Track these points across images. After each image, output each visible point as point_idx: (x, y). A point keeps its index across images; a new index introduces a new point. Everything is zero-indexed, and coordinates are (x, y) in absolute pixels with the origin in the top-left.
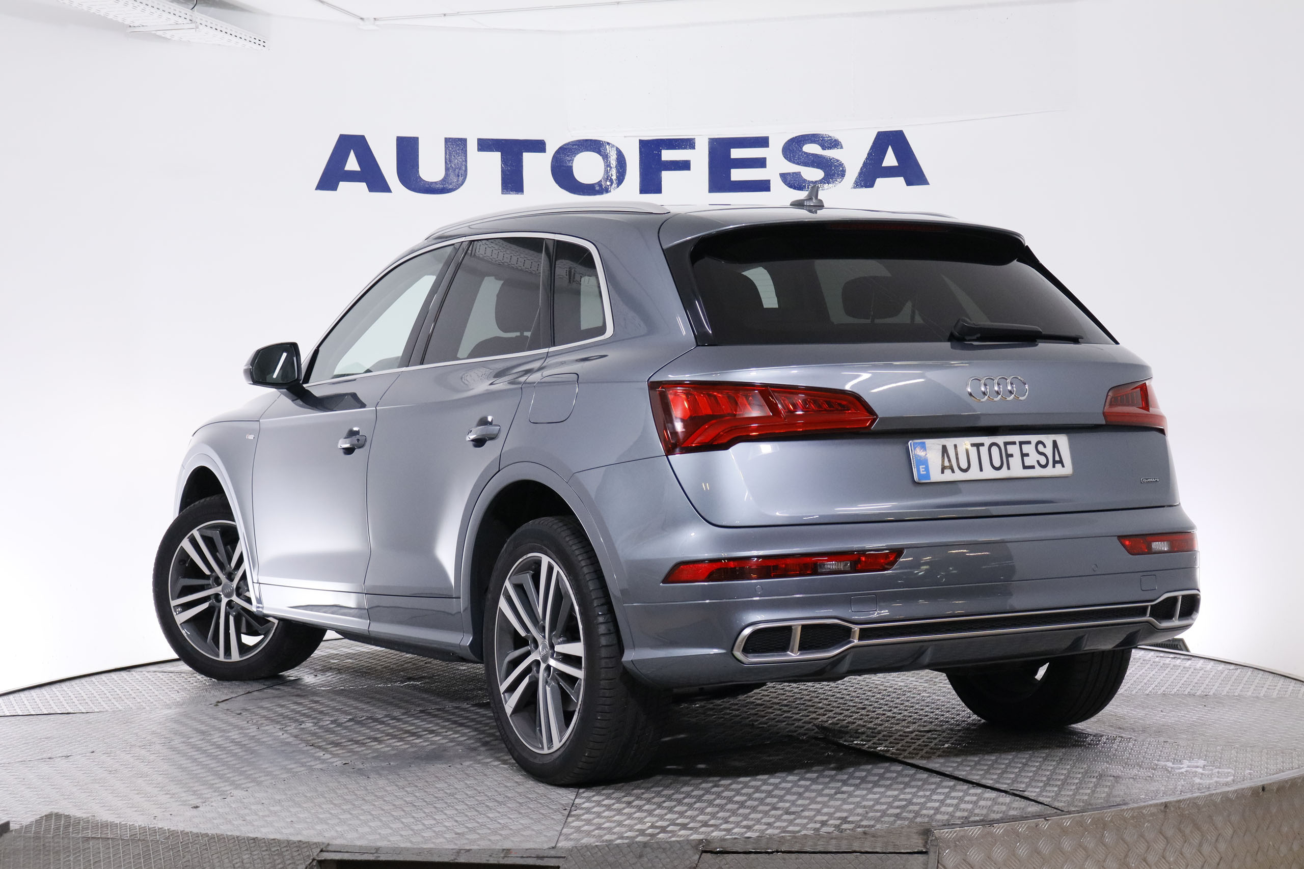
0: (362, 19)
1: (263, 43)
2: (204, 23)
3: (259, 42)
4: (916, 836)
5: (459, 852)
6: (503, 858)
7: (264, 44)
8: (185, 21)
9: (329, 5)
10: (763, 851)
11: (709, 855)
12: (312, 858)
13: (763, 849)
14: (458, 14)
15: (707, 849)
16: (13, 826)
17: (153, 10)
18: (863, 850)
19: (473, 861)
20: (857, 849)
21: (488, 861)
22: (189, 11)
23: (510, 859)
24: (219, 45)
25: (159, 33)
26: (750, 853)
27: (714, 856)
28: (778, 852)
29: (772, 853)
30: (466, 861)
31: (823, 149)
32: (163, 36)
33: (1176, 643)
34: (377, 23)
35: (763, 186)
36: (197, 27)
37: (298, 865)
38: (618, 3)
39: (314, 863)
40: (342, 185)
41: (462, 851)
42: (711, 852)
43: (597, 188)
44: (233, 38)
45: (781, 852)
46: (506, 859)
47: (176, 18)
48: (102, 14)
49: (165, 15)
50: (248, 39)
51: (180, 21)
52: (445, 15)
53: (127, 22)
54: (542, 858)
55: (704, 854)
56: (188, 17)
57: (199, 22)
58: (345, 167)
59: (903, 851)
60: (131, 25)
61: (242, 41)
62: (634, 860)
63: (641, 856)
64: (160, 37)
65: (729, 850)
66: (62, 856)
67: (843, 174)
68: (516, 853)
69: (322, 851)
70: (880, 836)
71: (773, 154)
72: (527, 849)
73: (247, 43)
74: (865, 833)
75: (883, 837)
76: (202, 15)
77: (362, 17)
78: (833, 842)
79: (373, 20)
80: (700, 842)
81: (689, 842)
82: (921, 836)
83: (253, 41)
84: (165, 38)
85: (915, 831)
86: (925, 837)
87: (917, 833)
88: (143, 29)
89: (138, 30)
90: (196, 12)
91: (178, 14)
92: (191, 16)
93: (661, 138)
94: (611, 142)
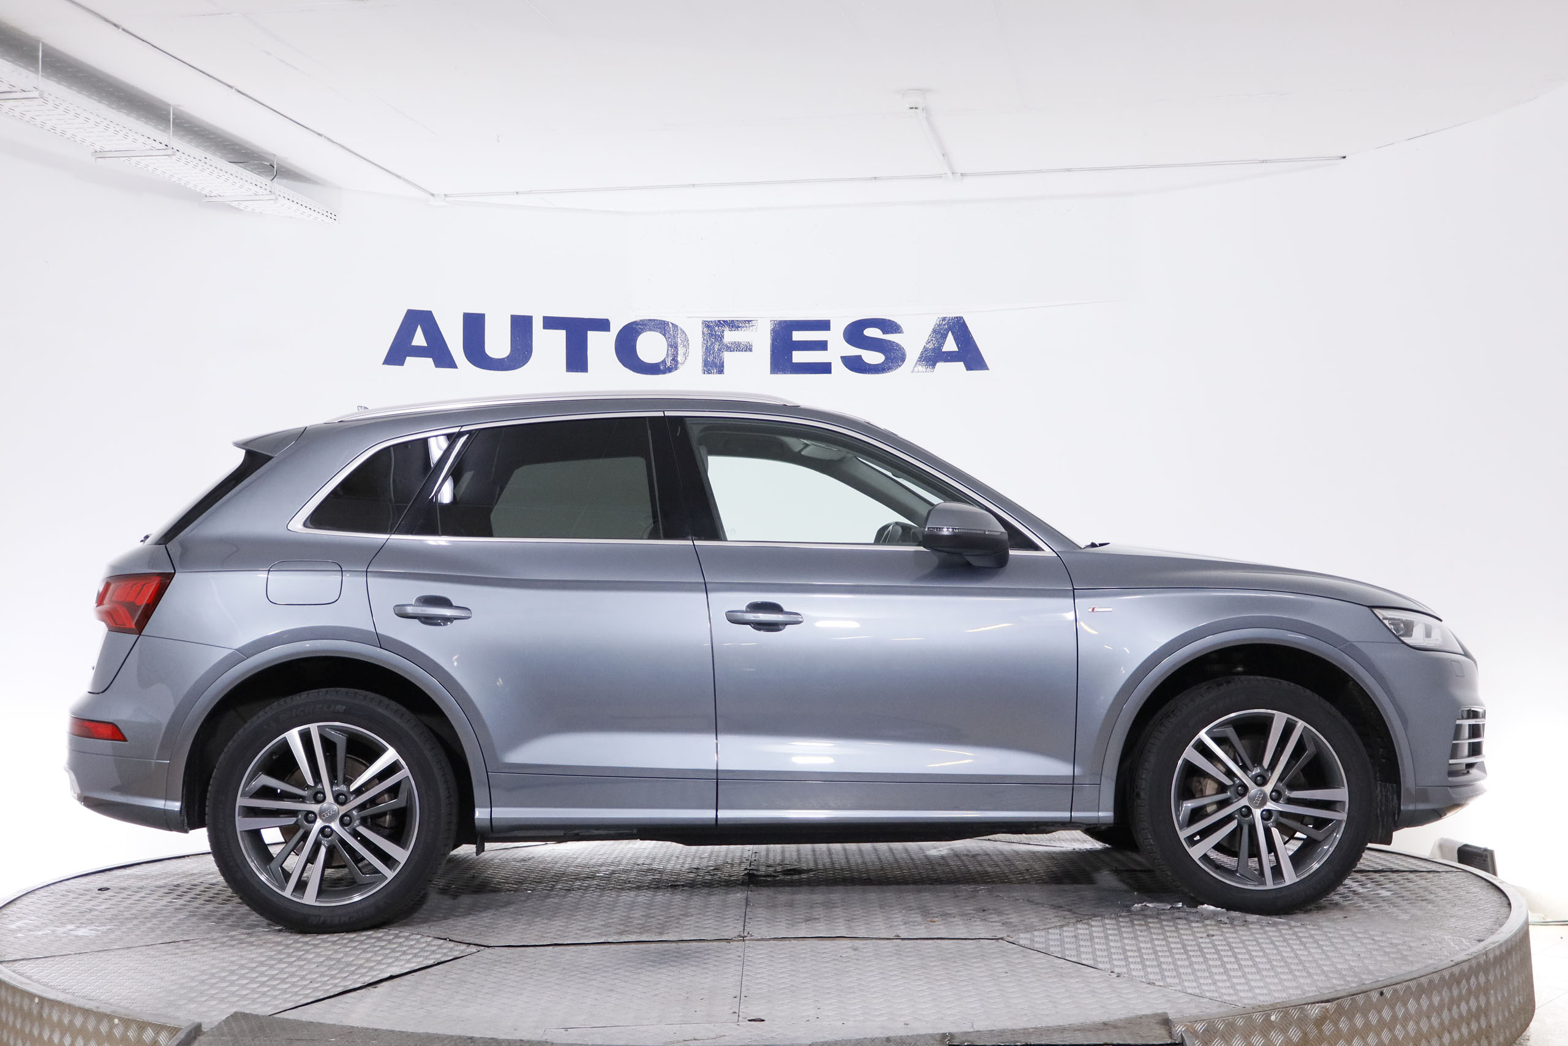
0: (432, 195)
1: (334, 217)
2: (282, 195)
3: (331, 216)
8: (265, 192)
14: (530, 192)
17: (236, 180)
22: (268, 183)
24: (289, 217)
25: (233, 204)
32: (237, 206)
34: (447, 199)
36: (277, 199)
44: (307, 211)
47: (257, 189)
48: (182, 183)
49: (247, 185)
50: (321, 212)
51: (260, 191)
52: (517, 193)
53: (206, 192)
56: (268, 189)
57: (277, 193)
60: (208, 195)
61: (315, 214)
64: (232, 207)
73: (319, 215)
74: (1105, 1024)
75: (1125, 1028)
76: (280, 186)
77: (433, 193)
78: (1078, 1034)
79: (443, 196)
80: (944, 1036)
81: (932, 1036)
82: (1162, 1026)
83: (326, 214)
84: (238, 209)
85: (1156, 1021)
86: (1168, 1028)
87: (1157, 1023)
88: (218, 199)
89: (213, 200)
90: (275, 184)
91: (259, 185)
92: (271, 187)
93: (723, 319)
94: (674, 323)
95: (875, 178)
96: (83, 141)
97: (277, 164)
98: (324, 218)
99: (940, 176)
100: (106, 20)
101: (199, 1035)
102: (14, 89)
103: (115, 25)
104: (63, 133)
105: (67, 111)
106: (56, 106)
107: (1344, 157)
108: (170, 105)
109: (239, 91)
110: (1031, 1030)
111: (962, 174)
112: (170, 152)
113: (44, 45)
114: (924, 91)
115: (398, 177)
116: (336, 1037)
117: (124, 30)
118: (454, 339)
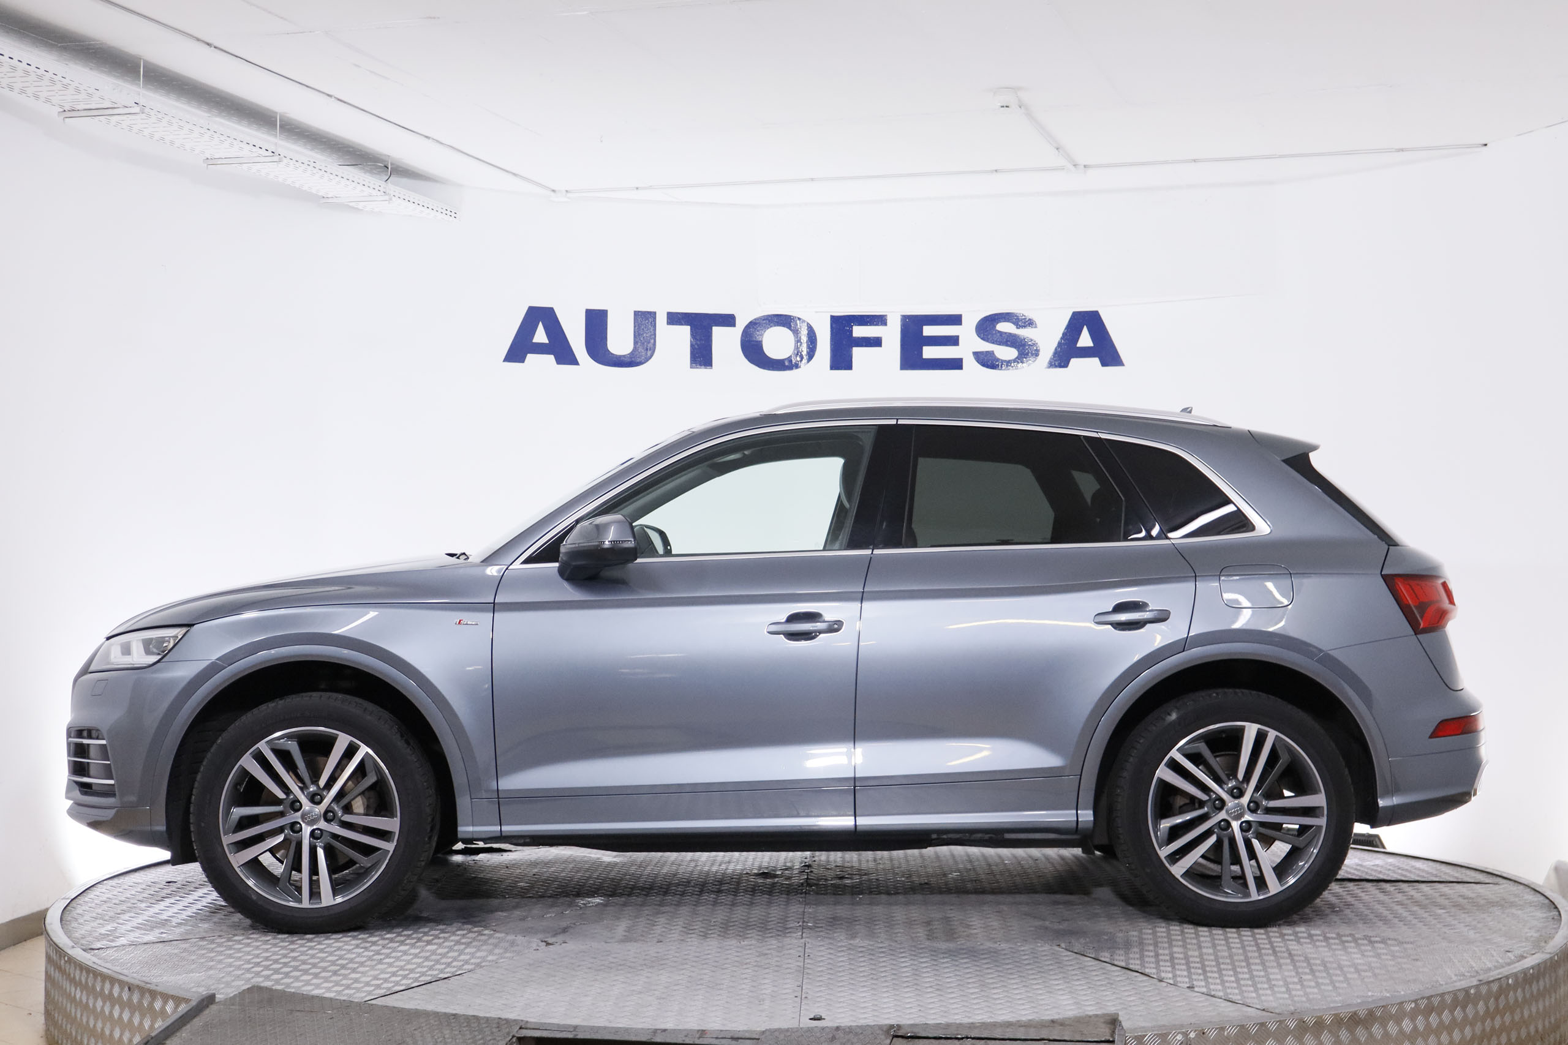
0: (554, 191)
2: (397, 195)
3: (451, 214)
4: (1103, 1026)
5: (655, 1031)
6: (699, 1038)
7: (455, 215)
8: (379, 193)
10: (953, 1037)
11: (900, 1039)
12: (511, 1035)
14: (650, 187)
15: (898, 1034)
16: (219, 997)
17: (348, 183)
18: (1051, 1038)
19: (669, 1040)
20: (1045, 1037)
22: (383, 184)
23: (705, 1039)
25: (351, 204)
26: (941, 1038)
28: (967, 1038)
29: (962, 1038)
31: (1017, 328)
32: (356, 207)
33: (1372, 839)
34: (569, 195)
35: (956, 364)
36: (391, 199)
37: (498, 1041)
38: (812, 180)
39: (514, 1039)
40: (530, 357)
41: (658, 1031)
42: (902, 1037)
43: (787, 364)
44: (425, 209)
45: (970, 1038)
46: (701, 1039)
47: (371, 191)
48: (297, 186)
49: (360, 187)
50: (440, 210)
51: (374, 193)
52: (637, 188)
53: (321, 194)
55: (895, 1039)
56: (382, 190)
57: (392, 193)
58: (532, 339)
59: (1090, 1040)
60: (325, 196)
61: (434, 213)
64: (352, 208)
65: (918, 1035)
66: (268, 1028)
67: (1036, 354)
68: (711, 1034)
69: (521, 1028)
70: (1068, 1025)
71: (966, 332)
72: (721, 1031)
73: (439, 214)
75: (1071, 1026)
76: (396, 187)
77: (554, 189)
78: (1022, 1029)
79: (565, 192)
80: (892, 1026)
81: (880, 1027)
82: (1109, 1026)
84: (357, 209)
85: (1102, 1020)
86: (1112, 1027)
87: (1104, 1022)
88: (335, 200)
89: (330, 200)
90: (390, 184)
91: (372, 186)
92: (384, 188)
93: (852, 314)
94: (800, 317)
95: (996, 171)
96: (193, 150)
97: (392, 164)
98: (443, 215)
99: (1062, 168)
100: (198, 40)
101: (213, 1003)
102: (116, 106)
103: (208, 44)
104: (172, 143)
105: (170, 123)
106: (160, 120)
107: (1486, 145)
108: (277, 113)
109: (339, 100)
111: (1085, 166)
112: (276, 158)
113: (146, 62)
114: (1015, 89)
115: (514, 174)
116: (333, 1009)
117: (215, 47)
118: (576, 336)
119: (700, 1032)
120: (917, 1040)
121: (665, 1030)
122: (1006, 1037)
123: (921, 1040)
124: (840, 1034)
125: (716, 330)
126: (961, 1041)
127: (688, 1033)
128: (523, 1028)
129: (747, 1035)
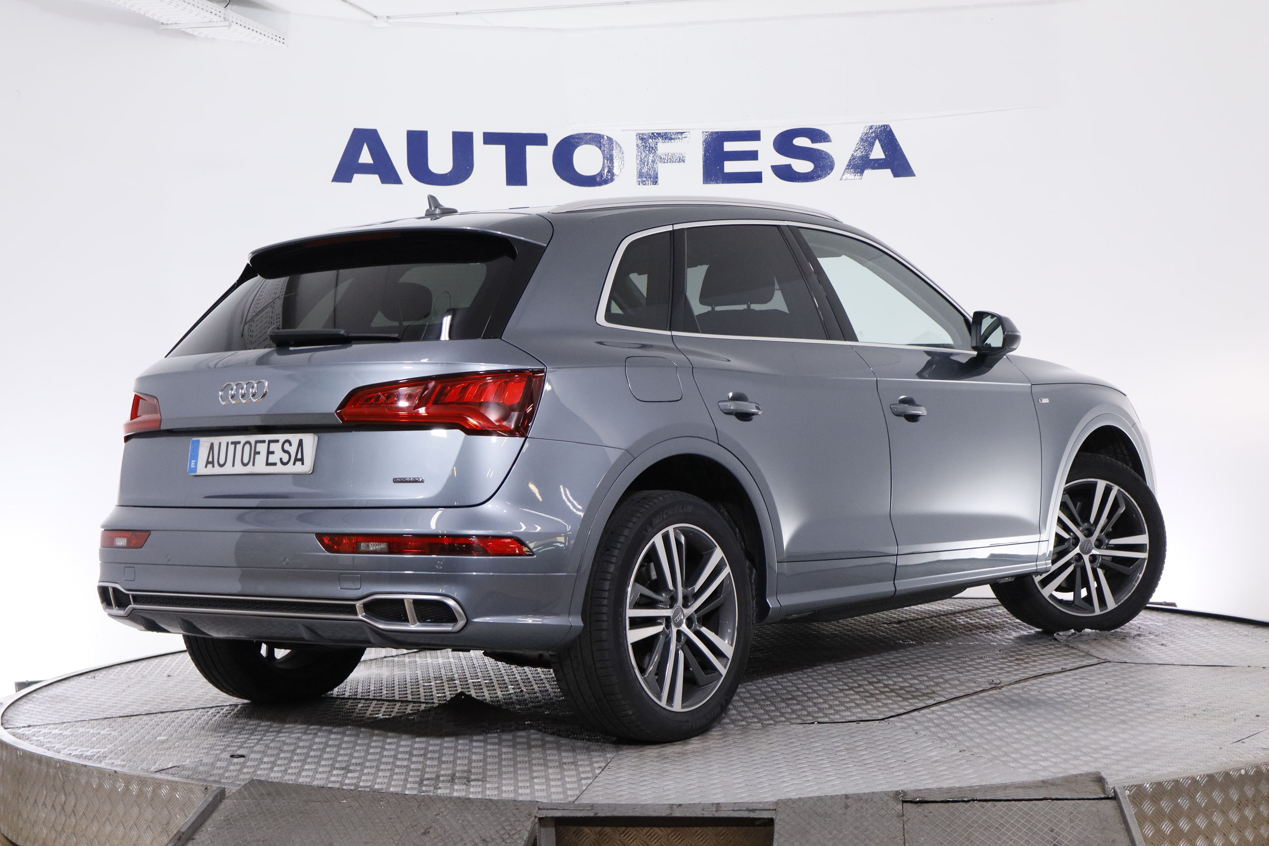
0: (375, 17)
1: (282, 40)
2: (235, 21)
4: (1092, 784)
5: (670, 807)
6: (717, 811)
8: (220, 19)
9: (351, 4)
10: (960, 800)
11: (909, 804)
12: (532, 815)
13: (959, 798)
14: (470, 12)
15: (907, 800)
16: (228, 791)
17: (193, 9)
18: (1053, 797)
19: (688, 815)
20: (1048, 797)
21: (703, 814)
22: (223, 10)
23: (723, 812)
24: (242, 42)
25: (187, 31)
26: (948, 802)
27: (915, 806)
28: (973, 800)
29: (969, 801)
30: (682, 815)
31: (812, 142)
32: (191, 33)
34: (390, 21)
35: (756, 178)
36: (230, 25)
37: (523, 822)
38: (627, 3)
39: (537, 820)
40: (356, 177)
41: (674, 806)
42: (911, 802)
43: (597, 180)
44: (258, 35)
47: (212, 16)
48: (142, 12)
49: (203, 13)
50: (271, 36)
51: (215, 18)
52: (457, 13)
53: (161, 21)
54: (754, 810)
55: (904, 804)
56: (222, 16)
57: (231, 19)
58: (358, 159)
59: (1090, 797)
60: (165, 22)
62: (841, 812)
63: (847, 807)
64: (188, 34)
65: (926, 799)
67: (831, 166)
68: (725, 807)
69: (539, 809)
70: (1058, 784)
71: (765, 147)
72: (735, 803)
73: (269, 40)
74: (1043, 782)
75: (1062, 785)
76: (233, 12)
77: (376, 15)
78: (1021, 790)
79: (386, 18)
80: (897, 793)
81: (886, 793)
82: (1096, 783)
83: (275, 38)
84: (192, 36)
85: (1089, 779)
86: (1100, 784)
87: (1092, 781)
88: (174, 27)
89: (169, 27)
90: (229, 10)
91: (214, 12)
92: (225, 14)
93: (657, 132)
94: (609, 136)
98: (274, 41)
101: (224, 799)
110: (977, 788)
116: (346, 799)
119: (715, 805)
120: (926, 804)
121: (680, 805)
122: (1010, 798)
123: (930, 805)
124: (849, 802)
125: (529, 148)
126: (969, 804)
127: (704, 807)
128: (541, 809)
129: (761, 806)
